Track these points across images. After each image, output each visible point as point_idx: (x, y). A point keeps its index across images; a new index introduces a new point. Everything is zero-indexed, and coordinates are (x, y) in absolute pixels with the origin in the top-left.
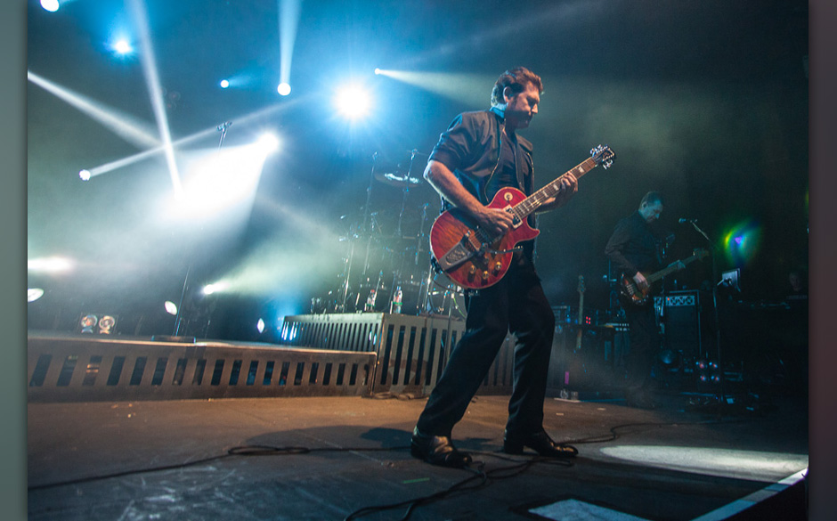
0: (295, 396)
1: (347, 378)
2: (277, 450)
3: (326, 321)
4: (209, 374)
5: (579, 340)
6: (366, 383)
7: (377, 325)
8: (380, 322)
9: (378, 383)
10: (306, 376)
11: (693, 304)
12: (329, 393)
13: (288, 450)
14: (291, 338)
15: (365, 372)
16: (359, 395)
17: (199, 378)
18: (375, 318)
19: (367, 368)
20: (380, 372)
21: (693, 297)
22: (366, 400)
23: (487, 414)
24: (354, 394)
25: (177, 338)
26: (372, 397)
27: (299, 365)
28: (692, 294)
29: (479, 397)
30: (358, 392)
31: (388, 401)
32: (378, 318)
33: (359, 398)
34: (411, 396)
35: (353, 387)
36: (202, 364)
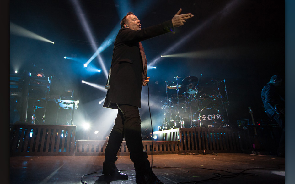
0: (159, 154)
1: (172, 149)
2: (156, 167)
6: (179, 150)
8: (179, 131)
9: (182, 150)
10: (161, 148)
12: (168, 153)
13: (159, 168)
15: (177, 147)
16: (177, 154)
18: (177, 130)
19: (178, 145)
20: (182, 146)
22: (179, 155)
23: (221, 159)
24: (176, 153)
26: (181, 154)
27: (158, 145)
29: (218, 154)
30: (177, 153)
31: (187, 155)
32: (178, 130)
33: (178, 155)
34: (194, 154)
35: (175, 151)
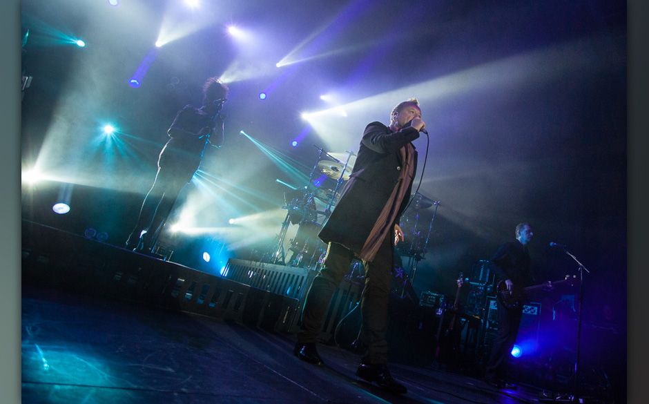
3: (261, 268)
6: (286, 322)
7: (303, 277)
8: (305, 276)
9: (295, 324)
11: (535, 313)
21: (536, 308)
28: (536, 306)
32: (305, 273)
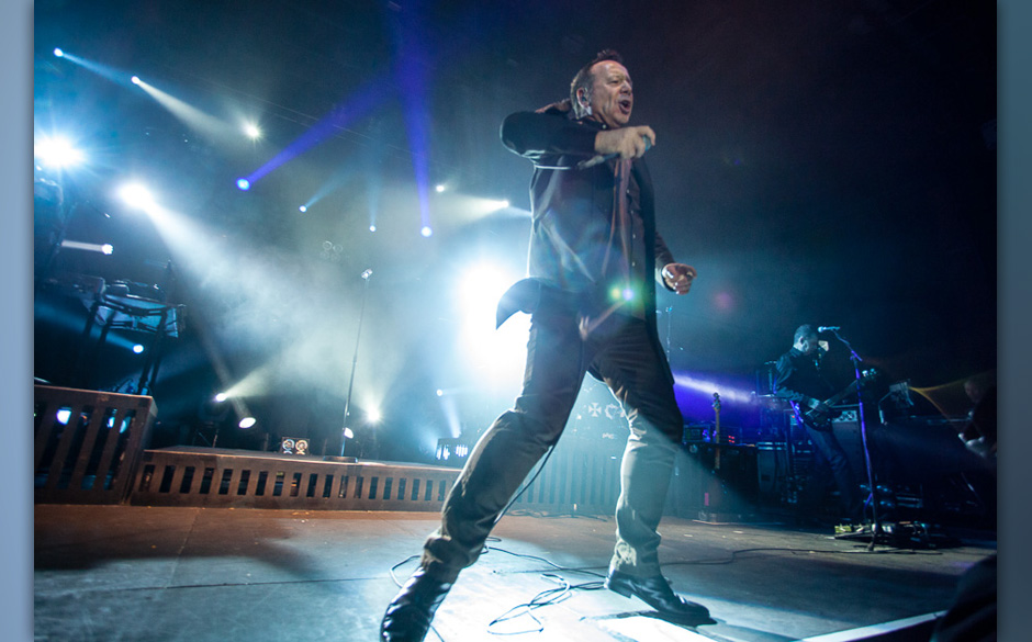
4: (366, 489)
5: (718, 459)
11: (855, 420)
14: (446, 458)
17: (359, 492)
21: (855, 412)
25: (342, 458)
28: (853, 408)
36: (360, 481)
